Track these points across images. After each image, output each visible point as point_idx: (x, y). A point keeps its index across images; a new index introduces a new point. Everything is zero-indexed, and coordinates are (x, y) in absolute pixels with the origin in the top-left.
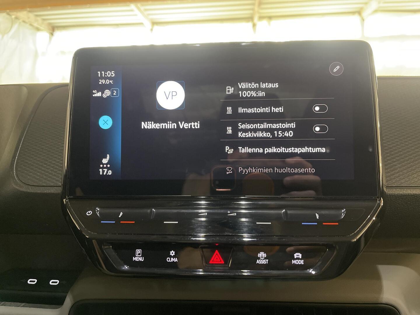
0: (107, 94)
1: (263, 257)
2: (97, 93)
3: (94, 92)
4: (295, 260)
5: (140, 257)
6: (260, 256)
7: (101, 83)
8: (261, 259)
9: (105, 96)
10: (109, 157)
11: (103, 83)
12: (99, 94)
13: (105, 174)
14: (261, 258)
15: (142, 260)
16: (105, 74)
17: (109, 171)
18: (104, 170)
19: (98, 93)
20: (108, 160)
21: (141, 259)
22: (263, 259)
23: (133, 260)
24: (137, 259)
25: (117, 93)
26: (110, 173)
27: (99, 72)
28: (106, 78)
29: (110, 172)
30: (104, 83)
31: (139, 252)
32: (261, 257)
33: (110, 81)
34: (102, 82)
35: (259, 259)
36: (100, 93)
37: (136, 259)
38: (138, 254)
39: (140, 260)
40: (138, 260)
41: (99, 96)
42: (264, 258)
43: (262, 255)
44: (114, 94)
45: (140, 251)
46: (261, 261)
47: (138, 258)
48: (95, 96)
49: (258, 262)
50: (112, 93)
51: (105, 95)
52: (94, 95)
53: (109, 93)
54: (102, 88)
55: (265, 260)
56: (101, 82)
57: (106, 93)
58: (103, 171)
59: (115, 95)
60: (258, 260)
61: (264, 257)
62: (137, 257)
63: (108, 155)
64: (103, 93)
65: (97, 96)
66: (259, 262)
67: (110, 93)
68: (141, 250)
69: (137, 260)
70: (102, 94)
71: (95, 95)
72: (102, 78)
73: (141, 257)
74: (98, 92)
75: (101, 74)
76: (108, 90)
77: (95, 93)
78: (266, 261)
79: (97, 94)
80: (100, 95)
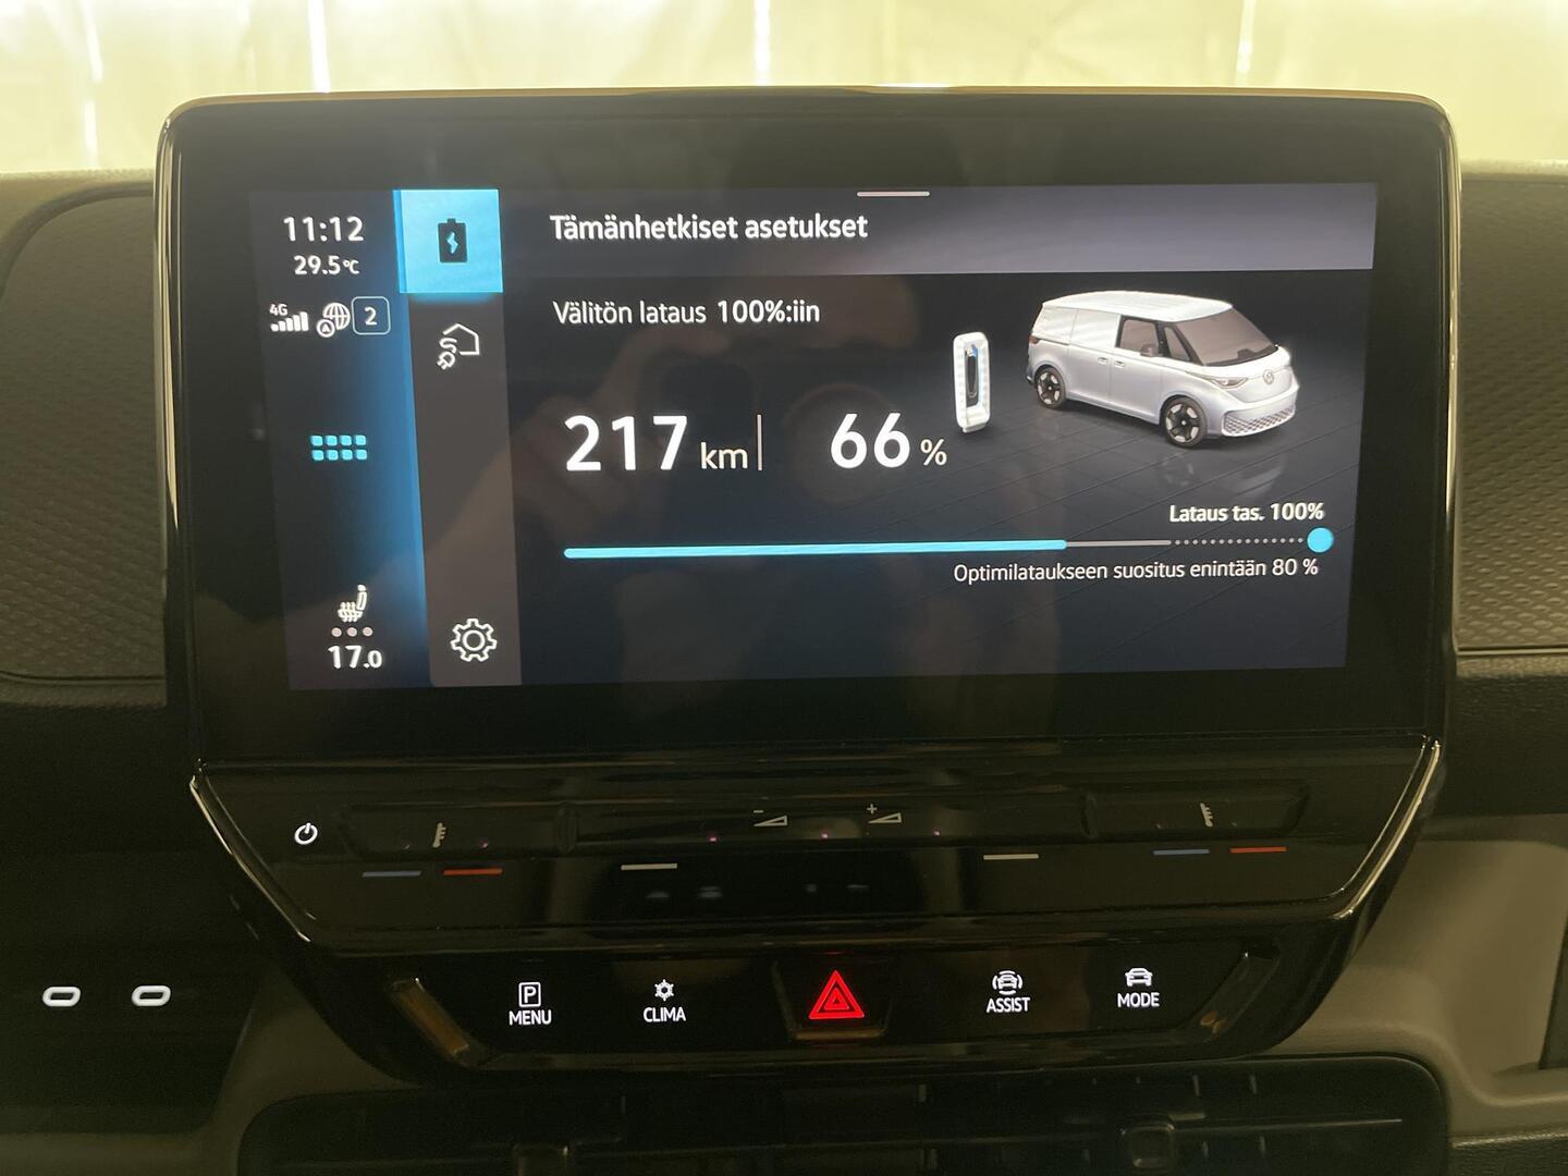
0: (333, 321)
1: (1010, 989)
2: (289, 316)
3: (273, 310)
4: (1128, 995)
5: (536, 1010)
6: (1000, 987)
7: (305, 272)
8: (1004, 997)
9: (325, 331)
10: (365, 594)
11: (315, 272)
12: (299, 323)
13: (353, 664)
14: (1001, 992)
15: (546, 1019)
16: (318, 232)
17: (372, 654)
18: (349, 648)
19: (295, 317)
20: (363, 608)
21: (541, 1018)
22: (1010, 997)
23: (511, 1023)
24: (525, 1017)
25: (380, 318)
26: (375, 662)
27: (290, 221)
28: (322, 250)
29: (375, 657)
30: (316, 269)
31: (530, 991)
32: (1005, 989)
33: (346, 263)
34: (307, 268)
35: (996, 994)
36: (304, 315)
37: (519, 1018)
38: (529, 998)
39: (539, 1022)
40: (530, 1020)
41: (298, 329)
42: (1013, 992)
43: (1007, 980)
44: (368, 322)
45: (536, 987)
46: (1002, 1003)
47: (530, 1013)
48: (283, 329)
49: (994, 1007)
50: (360, 316)
51: (326, 328)
52: (274, 328)
53: (343, 316)
54: (312, 295)
55: (1018, 999)
56: (303, 265)
57: (331, 317)
58: (347, 656)
59: (371, 328)
60: (991, 1001)
61: (1015, 987)
62: (525, 1012)
63: (361, 588)
64: (315, 316)
65: (290, 329)
66: (997, 1007)
67: (348, 316)
68: (539, 984)
69: (525, 1023)
70: (313, 320)
71: (281, 323)
72: (306, 248)
73: (540, 1008)
74: (293, 311)
75: (301, 229)
76: (340, 305)
77: (282, 318)
78: (1022, 1003)
79: (288, 320)
80: (306, 328)
